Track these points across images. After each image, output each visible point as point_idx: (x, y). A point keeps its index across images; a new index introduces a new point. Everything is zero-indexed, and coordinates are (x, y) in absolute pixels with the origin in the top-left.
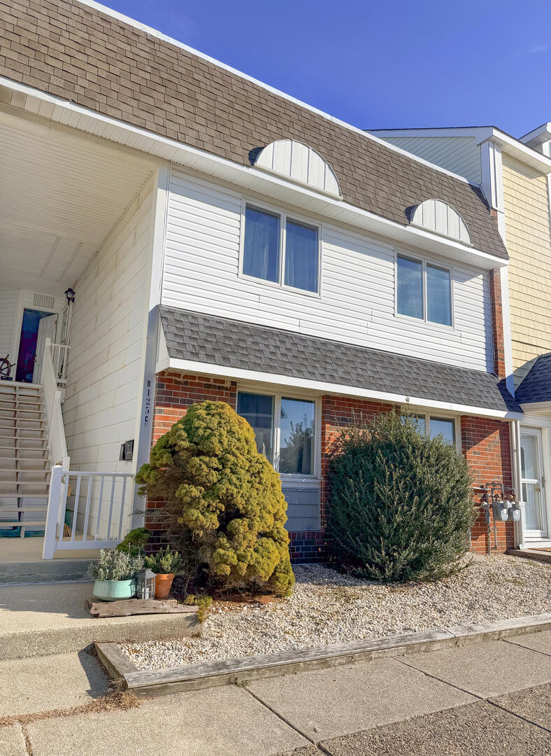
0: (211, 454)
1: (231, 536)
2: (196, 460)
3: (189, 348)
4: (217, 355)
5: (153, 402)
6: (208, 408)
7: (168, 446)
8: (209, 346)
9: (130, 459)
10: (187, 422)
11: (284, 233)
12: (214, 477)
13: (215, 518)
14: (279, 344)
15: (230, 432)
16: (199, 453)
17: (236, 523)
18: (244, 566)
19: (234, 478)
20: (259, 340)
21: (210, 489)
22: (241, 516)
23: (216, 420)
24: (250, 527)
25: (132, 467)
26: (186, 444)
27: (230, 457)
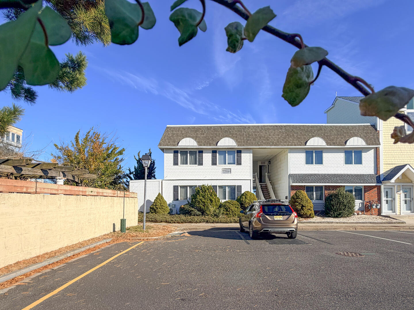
0: (299, 198)
1: (303, 209)
2: (297, 200)
3: (296, 181)
4: (301, 182)
5: (290, 190)
6: (299, 191)
7: (293, 198)
8: (299, 180)
9: (287, 199)
10: (296, 194)
11: (314, 154)
12: (300, 202)
13: (300, 207)
14: (313, 177)
15: (302, 195)
16: (298, 199)
17: (303, 208)
18: (305, 213)
19: (303, 202)
20: (309, 177)
21: (300, 204)
22: (304, 207)
23: (300, 193)
24: (306, 208)
25: (288, 200)
26: (295, 197)
27: (303, 199)
